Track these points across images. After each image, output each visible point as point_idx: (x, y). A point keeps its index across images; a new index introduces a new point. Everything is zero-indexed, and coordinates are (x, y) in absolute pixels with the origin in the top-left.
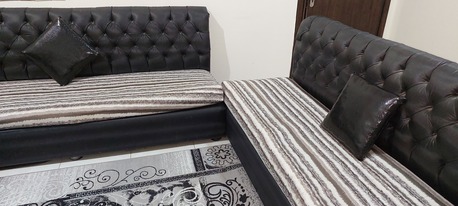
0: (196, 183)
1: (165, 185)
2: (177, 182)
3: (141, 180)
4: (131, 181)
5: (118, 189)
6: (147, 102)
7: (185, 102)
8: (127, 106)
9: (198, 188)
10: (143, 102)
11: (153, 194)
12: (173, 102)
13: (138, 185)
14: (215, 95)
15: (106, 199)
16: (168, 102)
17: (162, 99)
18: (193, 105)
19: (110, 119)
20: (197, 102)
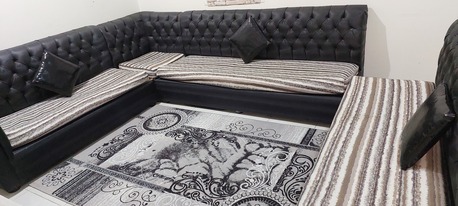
0: (293, 151)
1: (273, 144)
2: (281, 146)
3: (262, 137)
4: (256, 135)
5: (246, 136)
6: (281, 82)
7: (308, 88)
8: (268, 83)
9: (291, 155)
10: (278, 82)
11: (261, 146)
12: (299, 86)
13: (258, 138)
14: (335, 86)
15: (236, 139)
16: (295, 85)
17: (291, 82)
18: (315, 92)
19: (256, 90)
20: (318, 89)
